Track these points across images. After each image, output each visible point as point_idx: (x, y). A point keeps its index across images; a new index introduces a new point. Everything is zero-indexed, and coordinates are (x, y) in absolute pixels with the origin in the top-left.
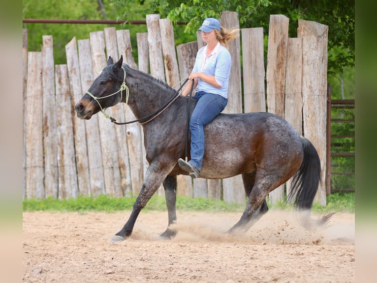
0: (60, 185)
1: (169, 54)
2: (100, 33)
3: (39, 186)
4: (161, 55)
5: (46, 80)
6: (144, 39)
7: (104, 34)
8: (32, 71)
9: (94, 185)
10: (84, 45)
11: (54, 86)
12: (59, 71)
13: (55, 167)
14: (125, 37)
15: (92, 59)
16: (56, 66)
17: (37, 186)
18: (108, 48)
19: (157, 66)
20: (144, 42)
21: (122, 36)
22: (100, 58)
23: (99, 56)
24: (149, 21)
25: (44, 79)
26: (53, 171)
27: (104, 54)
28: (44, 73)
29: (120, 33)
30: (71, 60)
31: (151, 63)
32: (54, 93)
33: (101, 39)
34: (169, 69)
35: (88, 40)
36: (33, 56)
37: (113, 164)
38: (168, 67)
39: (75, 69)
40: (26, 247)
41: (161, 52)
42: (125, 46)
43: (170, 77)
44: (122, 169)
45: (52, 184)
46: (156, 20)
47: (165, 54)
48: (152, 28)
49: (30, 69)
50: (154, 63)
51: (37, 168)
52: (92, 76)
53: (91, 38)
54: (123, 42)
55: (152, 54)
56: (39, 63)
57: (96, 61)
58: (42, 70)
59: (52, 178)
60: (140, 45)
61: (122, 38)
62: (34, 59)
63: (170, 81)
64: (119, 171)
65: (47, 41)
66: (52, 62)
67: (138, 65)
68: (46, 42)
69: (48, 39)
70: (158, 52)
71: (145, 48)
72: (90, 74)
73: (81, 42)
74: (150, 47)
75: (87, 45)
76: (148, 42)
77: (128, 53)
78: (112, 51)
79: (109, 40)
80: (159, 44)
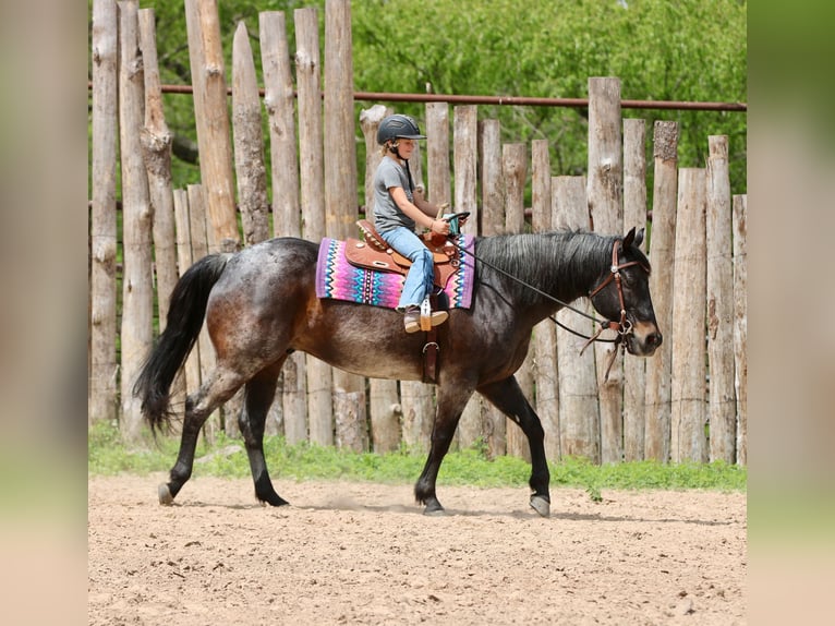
0: (740, 438)
3: (697, 438)
5: (713, 225)
8: (687, 207)
11: (729, 238)
12: (740, 208)
13: (730, 400)
16: (734, 196)
17: (694, 438)
25: (709, 223)
26: (727, 408)
28: (709, 212)
32: (729, 251)
36: (687, 176)
40: (664, 560)
45: (724, 435)
49: (681, 204)
51: (694, 402)
56: (700, 192)
58: (706, 205)
59: (723, 423)
62: (690, 182)
65: (717, 146)
66: (726, 188)
68: (715, 149)
69: (720, 144)
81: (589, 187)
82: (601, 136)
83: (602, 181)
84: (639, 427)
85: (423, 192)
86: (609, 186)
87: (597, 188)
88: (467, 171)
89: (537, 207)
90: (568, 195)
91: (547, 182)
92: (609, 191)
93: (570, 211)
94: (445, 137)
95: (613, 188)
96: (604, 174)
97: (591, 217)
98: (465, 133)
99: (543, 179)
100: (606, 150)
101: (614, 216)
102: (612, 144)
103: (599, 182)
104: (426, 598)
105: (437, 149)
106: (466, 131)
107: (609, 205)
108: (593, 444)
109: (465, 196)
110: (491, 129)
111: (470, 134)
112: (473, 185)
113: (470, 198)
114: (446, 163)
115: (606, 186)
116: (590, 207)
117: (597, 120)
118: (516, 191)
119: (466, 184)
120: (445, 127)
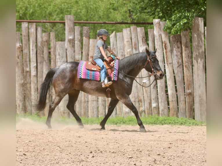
0: (107, 110)
1: (165, 40)
2: (128, 29)
3: (95, 111)
4: (161, 41)
6: (152, 32)
7: (130, 30)
8: (92, 49)
9: (125, 111)
10: (119, 36)
13: (104, 101)
14: (142, 31)
15: (124, 43)
17: (94, 111)
18: (133, 37)
19: (159, 47)
20: (152, 34)
21: (140, 31)
22: (128, 43)
23: (128, 41)
24: (155, 22)
26: (103, 103)
27: (131, 40)
29: (139, 29)
30: (113, 43)
31: (156, 45)
33: (129, 32)
34: (166, 49)
35: (122, 32)
36: (92, 41)
37: (135, 100)
38: (165, 47)
39: (115, 48)
40: (86, 143)
41: (161, 39)
42: (142, 36)
43: (166, 53)
44: (140, 102)
45: (102, 110)
46: (159, 22)
47: (163, 40)
48: (156, 26)
49: (90, 49)
50: (158, 45)
51: (95, 101)
52: (124, 52)
53: (123, 32)
54: (141, 34)
55: (157, 41)
57: (126, 44)
59: (102, 107)
60: (150, 35)
61: (140, 32)
62: (93, 43)
63: (166, 55)
64: (138, 103)
67: (149, 46)
70: (160, 39)
71: (153, 37)
72: (123, 51)
73: (118, 34)
74: (155, 37)
75: (121, 36)
76: (154, 34)
77: (144, 40)
78: (135, 39)
79: (133, 33)
80: (160, 36)
81: (66, 44)
82: (69, 31)
83: (69, 43)
84: (80, 108)
85: (21, 46)
86: (71, 44)
87: (68, 45)
88: (33, 40)
89: (52, 50)
90: (60, 47)
91: (54, 43)
92: (71, 46)
93: (61, 51)
94: (27, 31)
95: (72, 44)
96: (70, 41)
97: (66, 52)
98: (32, 30)
99: (53, 42)
100: (70, 35)
101: (72, 52)
102: (72, 33)
103: (68, 43)
104: (22, 154)
105: (25, 35)
106: (33, 30)
107: (71, 49)
108: (67, 113)
109: (33, 47)
110: (39, 29)
111: (34, 31)
112: (35, 44)
113: (34, 48)
114: (27, 38)
115: (70, 44)
116: (66, 50)
117: (68, 27)
118: (46, 45)
119: (33, 44)
120: (27, 29)
